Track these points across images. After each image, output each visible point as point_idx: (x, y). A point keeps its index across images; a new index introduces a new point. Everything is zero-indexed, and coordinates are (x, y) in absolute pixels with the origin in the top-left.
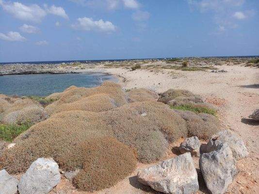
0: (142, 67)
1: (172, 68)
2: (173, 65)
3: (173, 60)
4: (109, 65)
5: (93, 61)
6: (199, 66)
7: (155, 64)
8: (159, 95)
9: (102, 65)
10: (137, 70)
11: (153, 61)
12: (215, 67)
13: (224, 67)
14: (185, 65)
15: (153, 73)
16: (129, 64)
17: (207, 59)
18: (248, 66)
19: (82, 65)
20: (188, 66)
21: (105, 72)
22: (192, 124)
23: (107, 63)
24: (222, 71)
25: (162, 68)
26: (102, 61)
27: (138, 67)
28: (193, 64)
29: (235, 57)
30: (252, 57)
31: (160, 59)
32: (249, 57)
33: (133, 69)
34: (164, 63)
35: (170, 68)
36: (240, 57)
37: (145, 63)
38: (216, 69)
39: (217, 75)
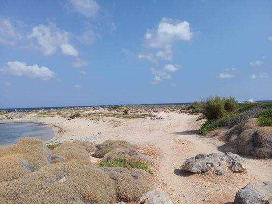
0: (81, 116)
1: (113, 115)
2: (115, 112)
3: (116, 107)
4: (43, 114)
5: (23, 110)
6: (139, 113)
7: (96, 111)
8: (97, 147)
9: (35, 114)
10: (76, 119)
11: (94, 108)
12: (154, 114)
13: (161, 114)
14: (126, 112)
15: (94, 121)
16: (67, 112)
17: (146, 106)
18: (181, 112)
19: (9, 115)
20: (129, 113)
21: (38, 121)
22: (122, 184)
23: (41, 111)
24: (160, 118)
25: (104, 116)
26: (35, 109)
27: (77, 115)
28: (133, 111)
29: (171, 104)
30: (184, 104)
31: (101, 106)
32: (182, 104)
33: (72, 118)
34: (106, 111)
35: (112, 116)
36: (175, 104)
37: (86, 110)
38: (154, 116)
39: (155, 122)
